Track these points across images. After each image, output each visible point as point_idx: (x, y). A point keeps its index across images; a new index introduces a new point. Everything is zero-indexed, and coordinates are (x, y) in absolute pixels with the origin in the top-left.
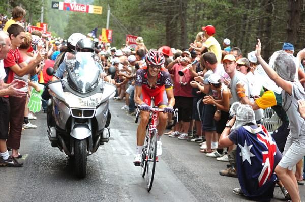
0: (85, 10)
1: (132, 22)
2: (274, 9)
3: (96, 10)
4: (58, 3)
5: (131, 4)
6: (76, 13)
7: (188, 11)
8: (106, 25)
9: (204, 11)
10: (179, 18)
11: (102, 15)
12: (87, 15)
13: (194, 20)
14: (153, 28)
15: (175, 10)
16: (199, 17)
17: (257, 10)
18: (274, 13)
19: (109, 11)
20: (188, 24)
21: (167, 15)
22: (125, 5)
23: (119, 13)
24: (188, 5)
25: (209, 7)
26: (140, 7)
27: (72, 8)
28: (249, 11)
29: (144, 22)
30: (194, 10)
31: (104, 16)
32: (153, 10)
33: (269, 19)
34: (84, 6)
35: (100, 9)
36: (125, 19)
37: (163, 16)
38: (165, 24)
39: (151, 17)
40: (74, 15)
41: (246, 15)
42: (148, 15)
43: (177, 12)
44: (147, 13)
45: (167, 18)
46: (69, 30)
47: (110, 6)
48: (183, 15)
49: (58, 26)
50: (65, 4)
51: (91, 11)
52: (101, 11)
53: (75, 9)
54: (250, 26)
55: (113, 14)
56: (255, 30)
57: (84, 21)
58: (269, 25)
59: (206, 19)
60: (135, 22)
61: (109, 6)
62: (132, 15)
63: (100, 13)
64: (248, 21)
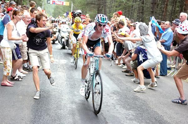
0: (62, 4)
1: (82, 9)
2: (145, 2)
6: (57, 5)
7: (107, 4)
8: (71, 10)
9: (114, 3)
10: (103, 7)
11: (69, 6)
12: (62, 6)
13: (110, 8)
14: (92, 11)
15: (102, 3)
16: (112, 6)
17: (137, 3)
18: (145, 4)
19: (72, 4)
20: (107, 10)
21: (98, 6)
22: (80, 2)
23: (77, 5)
24: (107, 1)
25: (116, 2)
26: (86, 2)
27: (56, 3)
28: (134, 3)
29: (88, 9)
30: (110, 3)
31: (70, 7)
32: (92, 4)
33: (143, 7)
34: (61, 2)
37: (96, 6)
38: (97, 10)
39: (91, 7)
40: (56, 6)
41: (132, 5)
42: (89, 6)
43: (102, 4)
44: (89, 5)
45: (98, 7)
46: (55, 13)
47: (73, 2)
48: (105, 6)
49: (50, 11)
50: (53, 1)
51: (64, 4)
52: (69, 4)
54: (134, 10)
55: (74, 6)
56: (137, 12)
57: (61, 9)
58: (143, 10)
59: (115, 7)
60: (84, 9)
62: (83, 6)
63: (68, 5)
64: (133, 8)
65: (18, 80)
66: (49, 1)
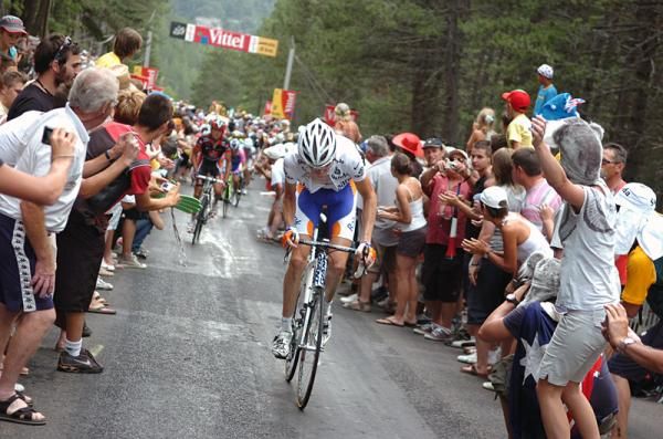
0: (241, 46)
1: (340, 79)
2: (653, 71)
3: (265, 46)
4: (185, 26)
5: (341, 38)
6: (220, 52)
7: (464, 64)
8: (282, 81)
9: (499, 64)
10: (443, 76)
11: (277, 58)
12: (242, 57)
13: (475, 83)
14: (384, 94)
15: (437, 58)
16: (487, 76)
17: (615, 71)
18: (652, 81)
19: (292, 52)
20: (462, 92)
21: (417, 70)
22: (329, 41)
23: (313, 56)
24: (465, 50)
25: (510, 58)
26: (359, 48)
27: (213, 39)
28: (599, 71)
29: (366, 81)
30: (476, 61)
31: (280, 61)
32: (389, 56)
33: (641, 92)
34: (239, 36)
35: (273, 45)
36: (325, 71)
37: (410, 70)
38: (411, 88)
39: (382, 71)
40: (214, 54)
41: (590, 81)
42: (375, 67)
43: (440, 64)
44: (375, 61)
45: (418, 75)
46: (202, 85)
47: (296, 41)
48: (454, 71)
49: (180, 77)
50: (198, 29)
51: (254, 48)
52: (275, 50)
53: (219, 42)
54: (597, 104)
55: (301, 58)
56: (609, 115)
57: (237, 69)
58: (640, 107)
59: (501, 83)
60: (346, 79)
61: (293, 41)
62: (342, 63)
63: (273, 54)
64: (594, 94)
65: (28, 418)
66: (182, 29)
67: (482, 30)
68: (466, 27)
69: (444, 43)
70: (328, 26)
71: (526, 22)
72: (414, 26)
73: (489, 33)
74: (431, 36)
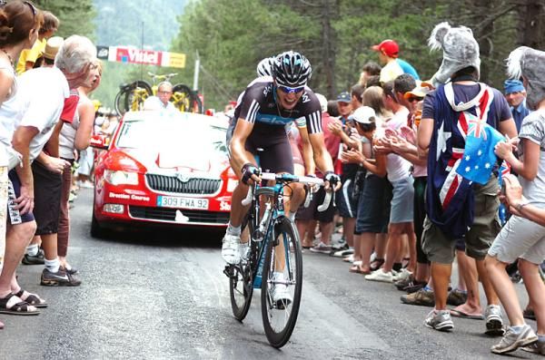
0: (156, 61)
3: (175, 60)
4: (107, 49)
5: (236, 45)
10: (323, 71)
11: (185, 69)
15: (316, 56)
18: (491, 56)
19: (197, 63)
22: (227, 48)
23: (215, 63)
24: (338, 48)
26: (253, 52)
27: (132, 59)
31: (188, 72)
34: (153, 53)
35: (181, 59)
36: (226, 74)
47: (200, 54)
48: (331, 65)
50: (119, 50)
51: (166, 63)
52: (183, 62)
53: (137, 60)
55: (206, 68)
61: (197, 54)
62: (239, 67)
63: (182, 65)
65: (24, 310)
66: (106, 51)
67: (350, 27)
68: (338, 26)
69: (321, 43)
70: (225, 38)
71: (386, 18)
72: (295, 30)
73: (356, 30)
74: (310, 38)
